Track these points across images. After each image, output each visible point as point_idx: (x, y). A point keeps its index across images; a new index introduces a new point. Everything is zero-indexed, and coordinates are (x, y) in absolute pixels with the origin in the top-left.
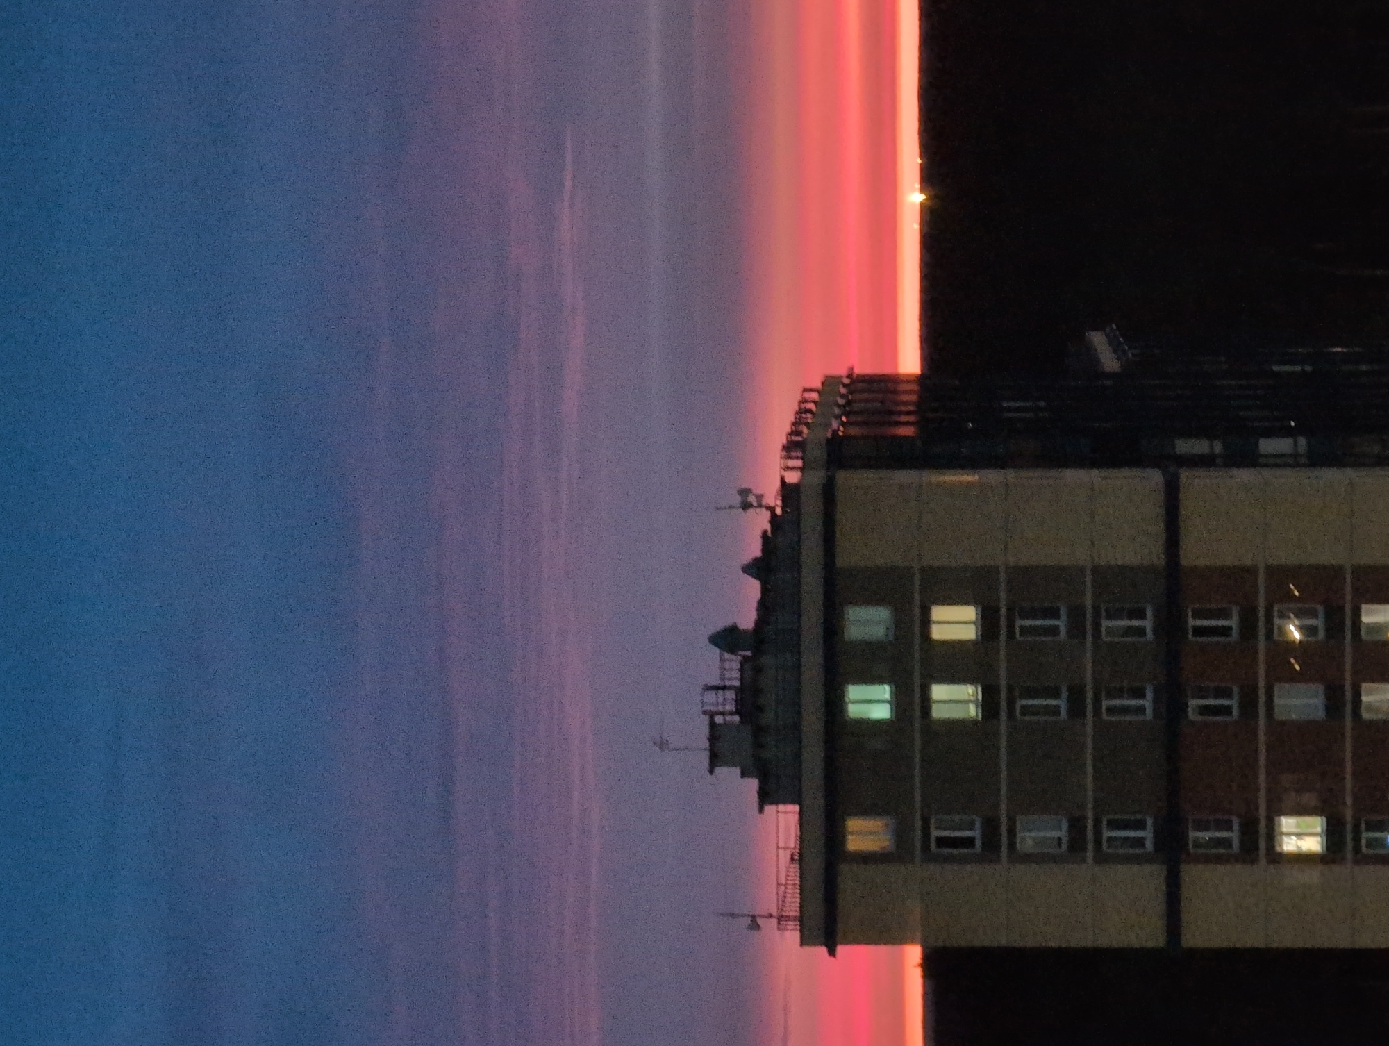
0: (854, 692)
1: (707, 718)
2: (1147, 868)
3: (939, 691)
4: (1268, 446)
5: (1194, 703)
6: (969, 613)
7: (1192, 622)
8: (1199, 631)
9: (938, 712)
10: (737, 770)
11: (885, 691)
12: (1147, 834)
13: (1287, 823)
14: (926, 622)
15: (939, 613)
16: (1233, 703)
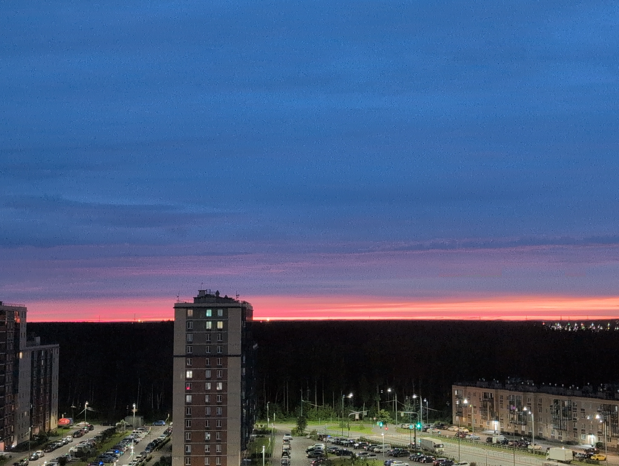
0: (210, 311)
1: (206, 290)
2: (185, 353)
3: (210, 323)
4: (244, 369)
5: (208, 359)
6: (221, 327)
7: (220, 359)
8: (218, 359)
9: (207, 323)
10: (198, 294)
11: (210, 315)
12: (190, 353)
13: (191, 372)
14: (220, 321)
15: (221, 323)
16: (208, 365)
